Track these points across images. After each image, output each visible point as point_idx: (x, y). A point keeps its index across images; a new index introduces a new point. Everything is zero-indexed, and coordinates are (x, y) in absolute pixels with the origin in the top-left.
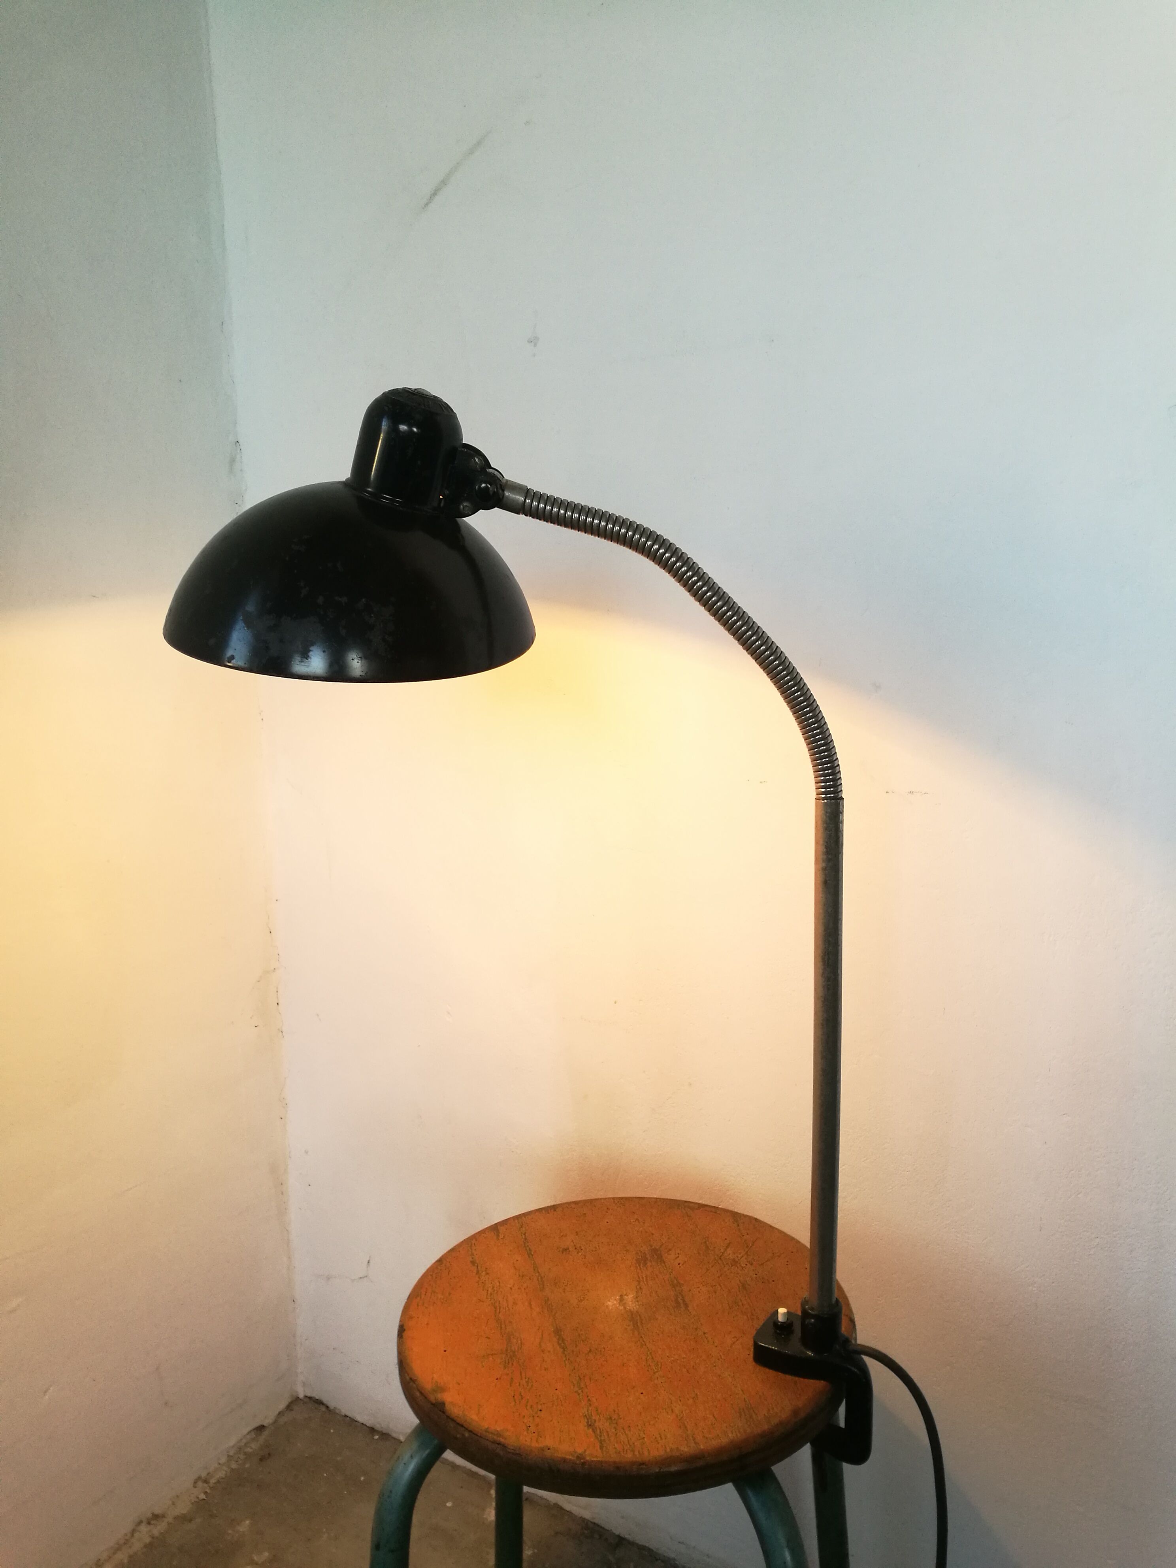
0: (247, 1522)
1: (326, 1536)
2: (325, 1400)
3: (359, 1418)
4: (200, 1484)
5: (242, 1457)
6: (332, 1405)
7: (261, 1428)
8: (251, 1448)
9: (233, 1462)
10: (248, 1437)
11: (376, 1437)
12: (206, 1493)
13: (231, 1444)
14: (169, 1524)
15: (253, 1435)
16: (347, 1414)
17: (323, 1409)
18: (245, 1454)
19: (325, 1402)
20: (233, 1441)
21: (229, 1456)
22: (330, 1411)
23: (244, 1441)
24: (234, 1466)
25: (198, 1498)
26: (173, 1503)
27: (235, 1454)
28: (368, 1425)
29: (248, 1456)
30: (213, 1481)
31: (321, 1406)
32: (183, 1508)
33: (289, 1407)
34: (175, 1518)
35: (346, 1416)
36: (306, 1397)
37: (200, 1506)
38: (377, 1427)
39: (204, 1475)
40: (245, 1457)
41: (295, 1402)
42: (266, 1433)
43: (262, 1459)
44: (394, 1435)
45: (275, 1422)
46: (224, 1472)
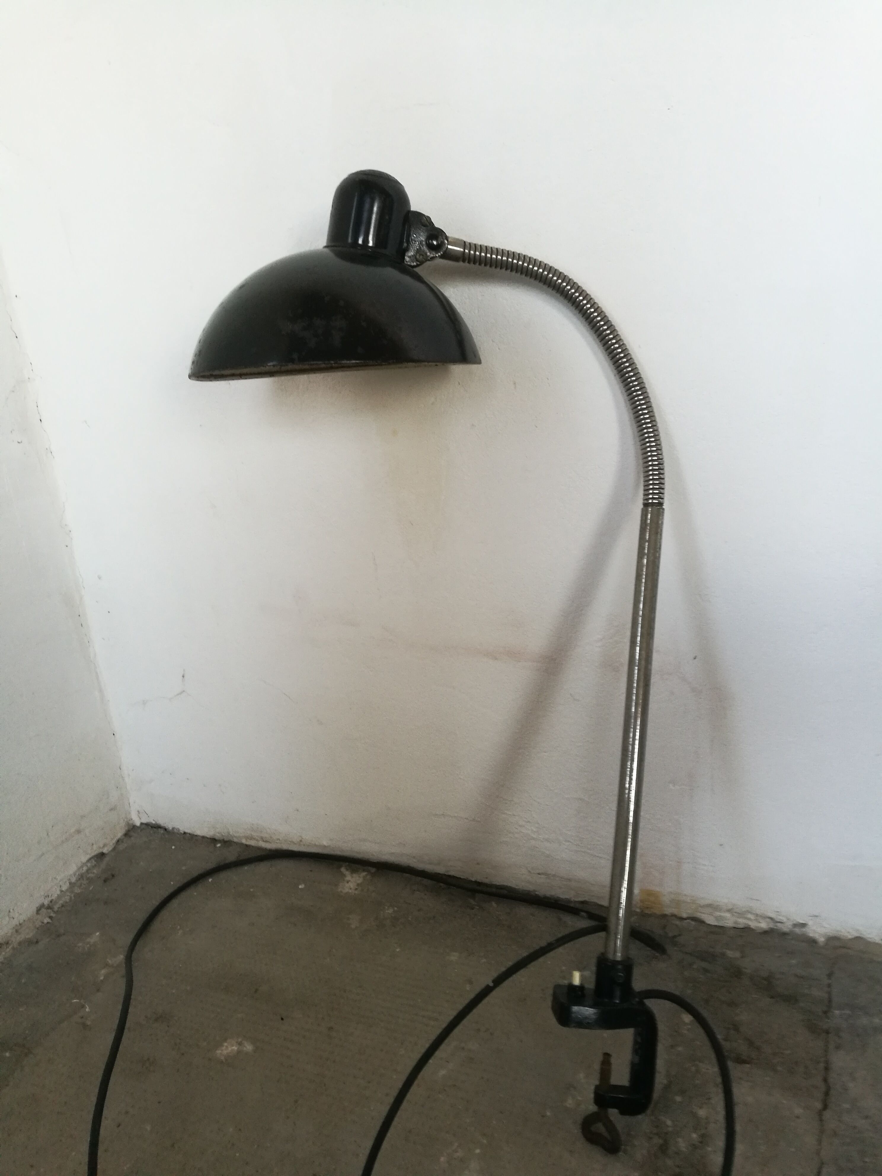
0: (98, 934)
1: (180, 932)
2: (162, 822)
3: (199, 832)
4: (43, 910)
5: (85, 882)
6: (170, 826)
7: (101, 856)
8: (94, 873)
9: (76, 888)
10: (89, 865)
11: (219, 845)
12: (51, 917)
13: (71, 872)
14: (13, 948)
15: (94, 862)
16: (186, 831)
17: (162, 831)
18: (88, 879)
19: (162, 825)
20: (72, 869)
21: (70, 883)
22: (167, 832)
23: (85, 868)
24: (77, 890)
25: (43, 923)
26: (17, 931)
27: (77, 881)
28: (208, 836)
29: (90, 881)
30: (56, 908)
31: (159, 829)
32: (27, 934)
33: (127, 834)
34: (20, 943)
35: (185, 833)
36: (142, 824)
37: (46, 930)
38: (218, 836)
39: (46, 902)
40: (87, 882)
41: (131, 830)
42: (106, 859)
43: (105, 881)
44: (235, 840)
45: (114, 849)
46: (68, 897)
